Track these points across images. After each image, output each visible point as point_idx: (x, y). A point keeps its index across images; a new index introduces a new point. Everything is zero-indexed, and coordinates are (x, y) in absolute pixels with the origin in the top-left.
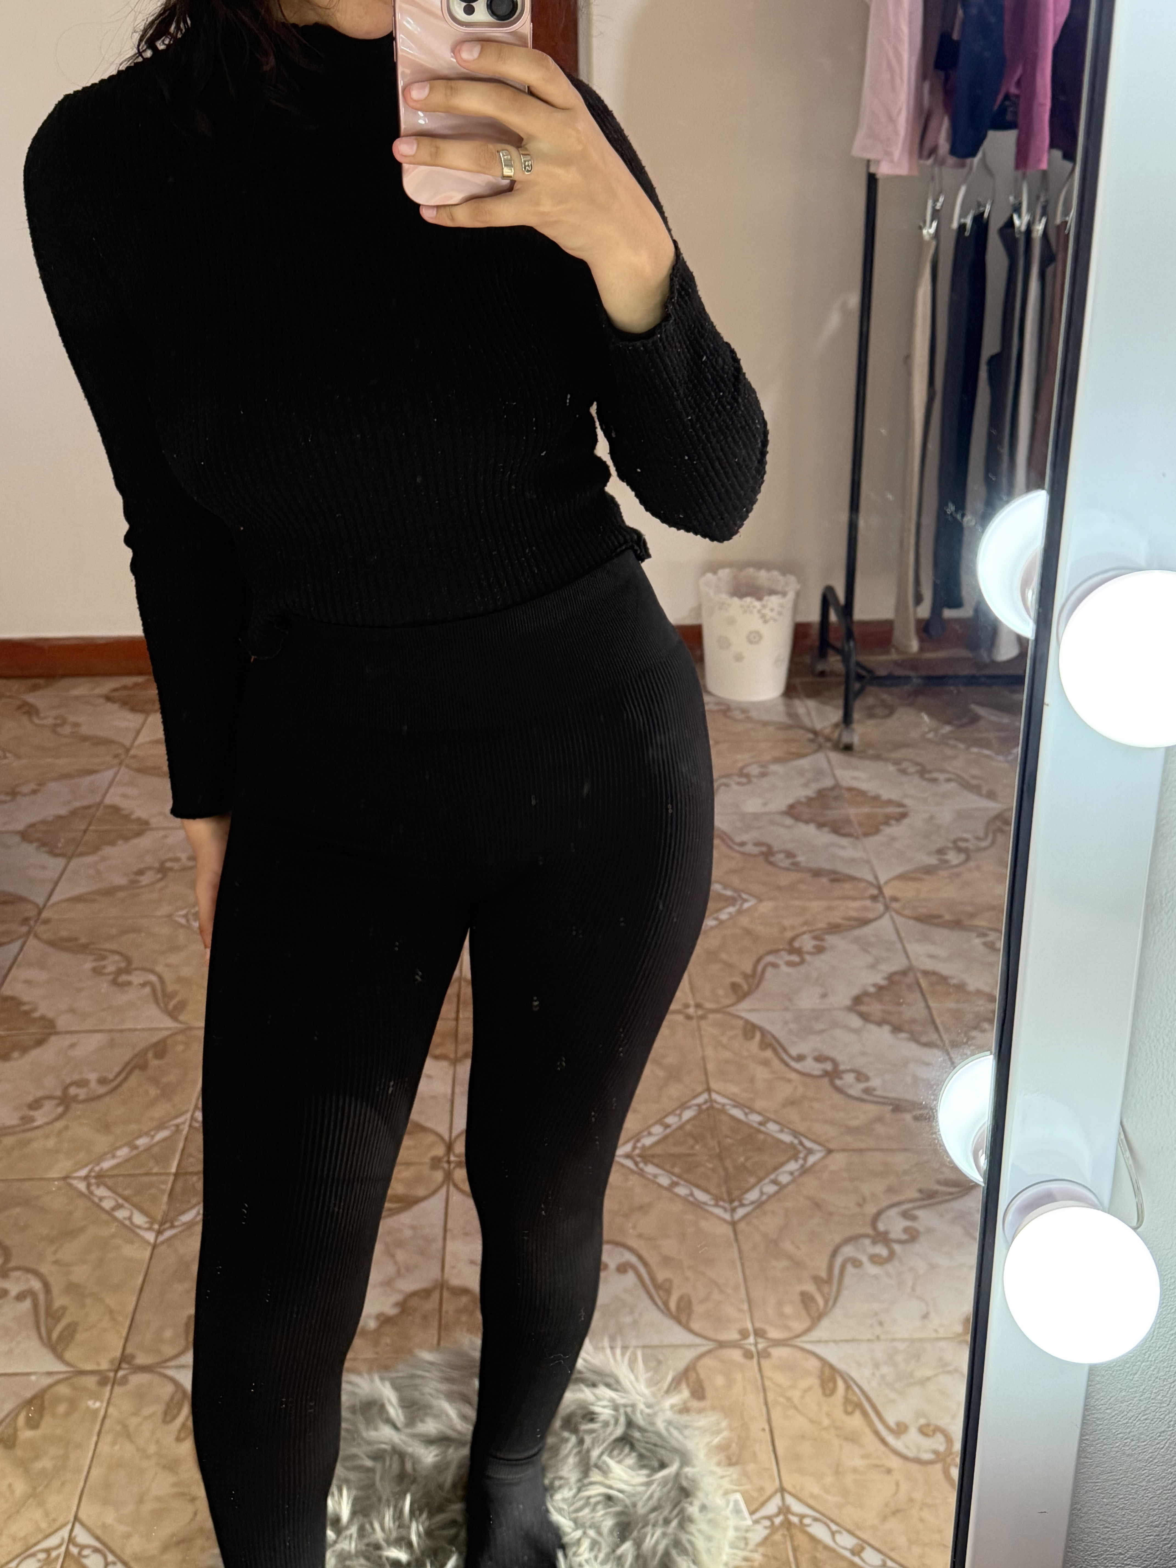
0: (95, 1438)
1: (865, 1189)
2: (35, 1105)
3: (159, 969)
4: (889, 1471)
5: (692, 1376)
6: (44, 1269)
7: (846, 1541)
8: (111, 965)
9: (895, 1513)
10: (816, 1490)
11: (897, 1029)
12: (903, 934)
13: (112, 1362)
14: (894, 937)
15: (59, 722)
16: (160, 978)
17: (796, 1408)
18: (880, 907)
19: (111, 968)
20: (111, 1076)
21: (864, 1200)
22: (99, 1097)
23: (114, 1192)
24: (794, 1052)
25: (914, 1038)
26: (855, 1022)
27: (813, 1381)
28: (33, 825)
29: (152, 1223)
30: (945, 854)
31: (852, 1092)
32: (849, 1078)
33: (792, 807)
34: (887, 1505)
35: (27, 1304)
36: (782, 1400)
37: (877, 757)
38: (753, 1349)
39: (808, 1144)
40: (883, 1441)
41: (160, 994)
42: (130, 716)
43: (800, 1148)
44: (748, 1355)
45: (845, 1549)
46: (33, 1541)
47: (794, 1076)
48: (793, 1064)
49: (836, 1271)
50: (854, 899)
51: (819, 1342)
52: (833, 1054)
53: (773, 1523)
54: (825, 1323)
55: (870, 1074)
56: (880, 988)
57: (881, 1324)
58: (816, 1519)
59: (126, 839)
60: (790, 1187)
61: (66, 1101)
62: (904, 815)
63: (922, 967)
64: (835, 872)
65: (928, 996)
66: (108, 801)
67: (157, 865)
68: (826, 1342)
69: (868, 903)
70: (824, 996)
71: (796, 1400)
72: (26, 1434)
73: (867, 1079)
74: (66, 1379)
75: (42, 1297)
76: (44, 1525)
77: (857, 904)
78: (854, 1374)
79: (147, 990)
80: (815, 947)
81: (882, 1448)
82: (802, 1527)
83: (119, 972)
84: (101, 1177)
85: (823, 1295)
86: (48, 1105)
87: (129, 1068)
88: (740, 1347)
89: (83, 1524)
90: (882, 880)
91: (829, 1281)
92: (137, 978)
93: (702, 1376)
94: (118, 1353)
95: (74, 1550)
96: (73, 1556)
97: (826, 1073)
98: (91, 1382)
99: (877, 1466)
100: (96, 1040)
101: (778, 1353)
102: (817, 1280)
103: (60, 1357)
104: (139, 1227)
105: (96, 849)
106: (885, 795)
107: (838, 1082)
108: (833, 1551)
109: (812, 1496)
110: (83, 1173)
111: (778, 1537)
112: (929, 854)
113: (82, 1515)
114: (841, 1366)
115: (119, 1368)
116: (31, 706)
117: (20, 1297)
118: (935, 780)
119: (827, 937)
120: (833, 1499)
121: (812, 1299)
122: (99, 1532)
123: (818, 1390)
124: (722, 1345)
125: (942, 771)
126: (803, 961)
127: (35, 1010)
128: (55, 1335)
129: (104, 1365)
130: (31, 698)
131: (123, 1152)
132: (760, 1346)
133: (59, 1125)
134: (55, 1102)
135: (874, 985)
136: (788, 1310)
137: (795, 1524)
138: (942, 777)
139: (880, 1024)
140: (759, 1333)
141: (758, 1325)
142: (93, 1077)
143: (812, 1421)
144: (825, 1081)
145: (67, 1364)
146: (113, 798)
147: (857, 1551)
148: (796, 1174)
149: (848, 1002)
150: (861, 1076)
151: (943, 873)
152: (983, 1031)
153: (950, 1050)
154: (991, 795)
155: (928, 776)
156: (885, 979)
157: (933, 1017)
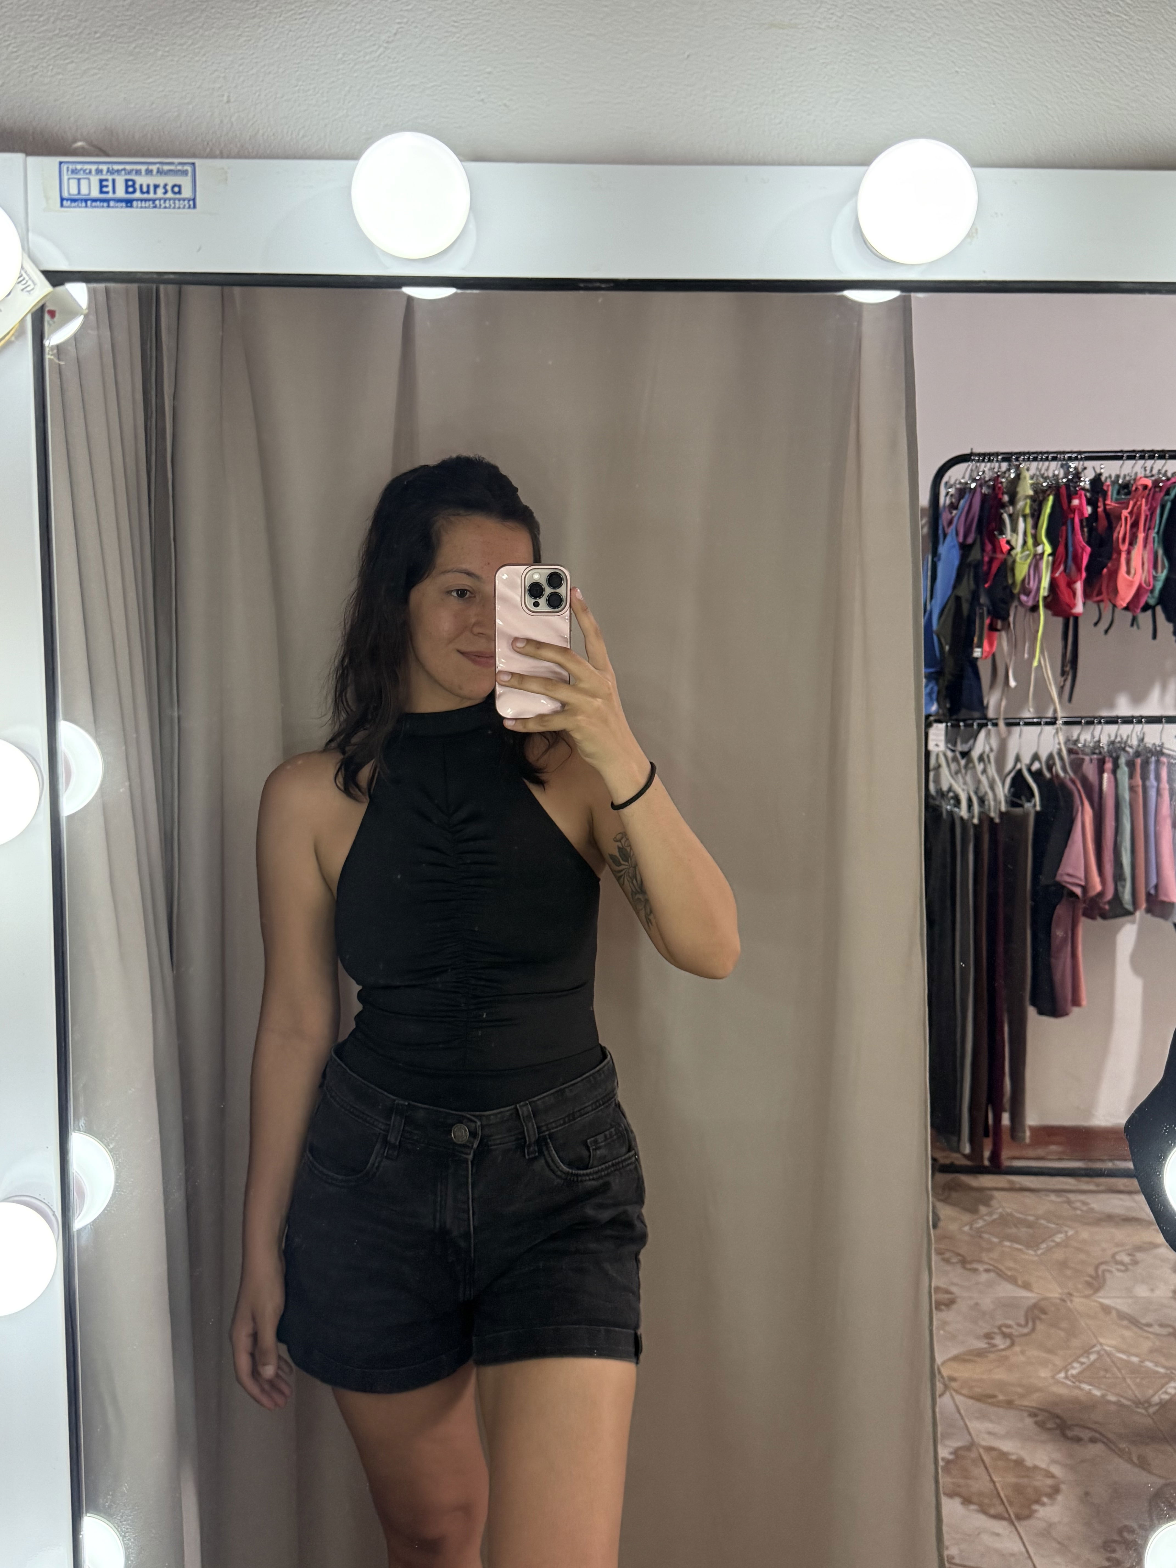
11: (967, 1501)
12: (962, 1412)
14: (955, 1415)
18: (940, 1386)
25: (984, 1511)
30: (992, 1338)
56: (948, 1463)
62: (953, 1302)
63: (984, 1443)
65: (990, 1470)
90: (939, 1361)
112: (978, 1338)
118: (975, 1270)
125: (980, 1261)
138: (981, 1267)
139: (951, 1496)
151: (992, 1356)
152: (1043, 1504)
153: (1016, 1523)
154: (1027, 1286)
155: (968, 1266)
156: (951, 1453)
157: (996, 1489)
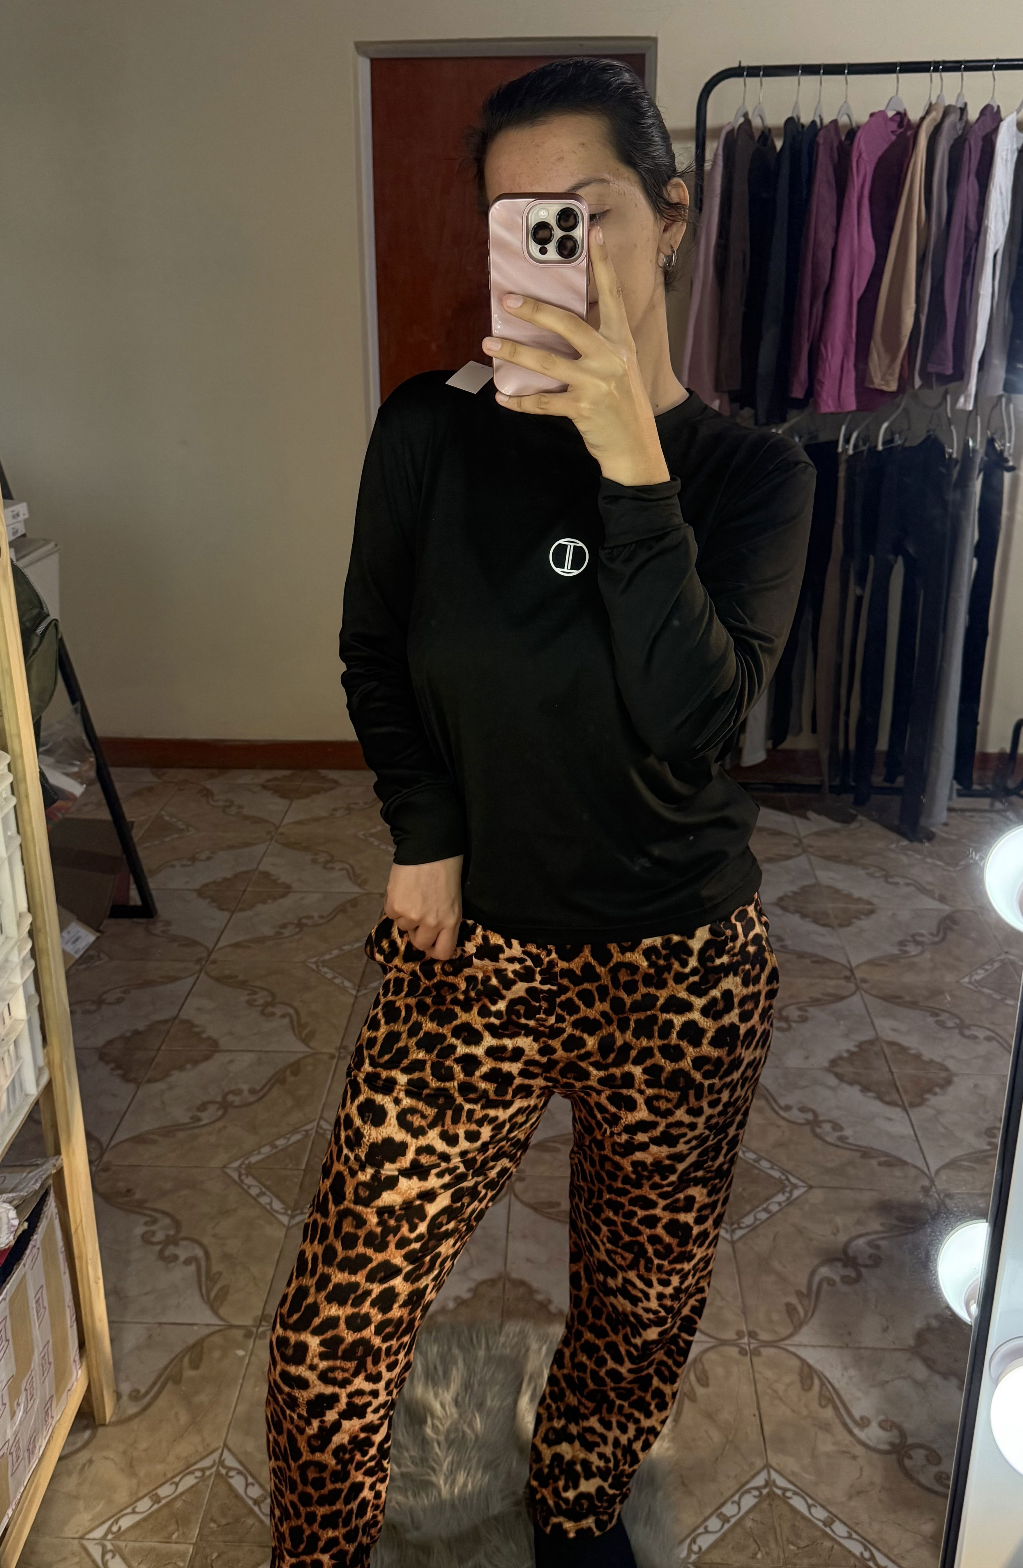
0: (240, 1381)
1: (839, 1220)
2: (203, 1107)
3: (296, 1004)
4: (854, 1457)
5: (699, 1366)
6: (206, 1240)
7: (819, 1514)
8: (261, 998)
9: (859, 1493)
10: (796, 1469)
11: (865, 1089)
12: (870, 1010)
13: (255, 1320)
14: (864, 1012)
15: (227, 804)
16: (297, 1012)
17: (781, 1399)
18: (852, 986)
19: (260, 1002)
20: (258, 1088)
21: (838, 1230)
22: (250, 1104)
23: (260, 1183)
24: (782, 1102)
25: (880, 1098)
26: (832, 1081)
27: (794, 1377)
28: (206, 885)
29: (286, 1209)
30: (905, 946)
31: (829, 1139)
32: (827, 1127)
33: (781, 899)
34: (852, 1486)
35: (193, 1268)
36: (769, 1391)
37: (850, 862)
38: (747, 1348)
39: (794, 1180)
40: (850, 1432)
41: (295, 1023)
42: (278, 800)
43: (786, 1182)
44: (743, 1352)
45: (820, 1520)
46: (192, 1461)
47: (782, 1123)
48: (782, 1113)
49: (814, 1287)
50: (831, 978)
51: (800, 1345)
52: (814, 1106)
53: (761, 1493)
54: (805, 1329)
55: (844, 1125)
56: (852, 1054)
57: (850, 1334)
58: (795, 1493)
59: (275, 899)
60: (778, 1214)
61: (225, 1106)
62: (872, 912)
63: (886, 1039)
64: (816, 955)
65: (890, 1063)
66: (262, 868)
67: (296, 921)
68: (805, 1346)
69: (842, 982)
70: (807, 1058)
71: (781, 1393)
72: (189, 1373)
73: (841, 1129)
74: (220, 1331)
75: (203, 1264)
76: (200, 1449)
77: (833, 983)
78: (828, 1374)
79: (286, 1020)
80: (799, 1016)
81: (849, 1438)
82: (785, 1499)
83: (267, 1005)
84: (250, 1169)
85: (803, 1305)
86: (212, 1108)
87: (272, 1082)
88: (737, 1345)
89: (230, 1450)
90: (854, 964)
91: (808, 1296)
92: (279, 1010)
93: (707, 1367)
94: (260, 1313)
95: (223, 1471)
96: (222, 1475)
97: (808, 1122)
98: (239, 1334)
99: (845, 1452)
100: (249, 1058)
101: (766, 1352)
102: (799, 1294)
103: (216, 1312)
104: (277, 1212)
105: (252, 906)
106: (856, 894)
107: (818, 1130)
108: (809, 1520)
109: (793, 1473)
110: (236, 1164)
111: (765, 1505)
112: (892, 945)
113: (230, 1443)
114: (818, 1366)
115: (260, 1325)
116: (208, 790)
117: (187, 1262)
118: (896, 884)
119: (810, 1009)
120: (810, 1477)
121: (795, 1309)
122: (242, 1458)
123: (799, 1386)
124: (723, 1343)
125: (903, 877)
126: (789, 1028)
127: (203, 1032)
128: (213, 1294)
129: (249, 1322)
130: (209, 784)
131: (266, 1150)
132: (752, 1346)
133: (219, 1125)
134: (217, 1106)
135: (848, 1051)
136: (775, 1317)
137: (779, 1496)
138: (901, 881)
139: (851, 1083)
140: (752, 1335)
141: (751, 1328)
142: (245, 1087)
143: (793, 1411)
144: (807, 1128)
145: (221, 1318)
146: (265, 866)
147: (828, 1523)
148: (783, 1204)
149: (826, 1064)
150: (837, 1127)
151: (902, 961)
152: (935, 1094)
153: (909, 1109)
154: (942, 899)
155: (890, 880)
156: (856, 1046)
157: (894, 1080)
